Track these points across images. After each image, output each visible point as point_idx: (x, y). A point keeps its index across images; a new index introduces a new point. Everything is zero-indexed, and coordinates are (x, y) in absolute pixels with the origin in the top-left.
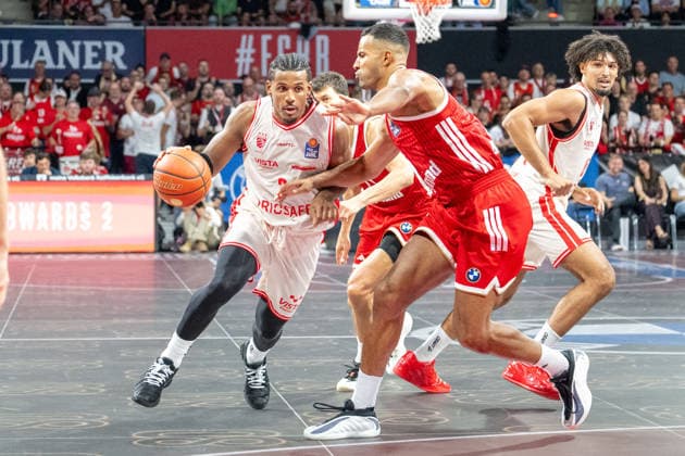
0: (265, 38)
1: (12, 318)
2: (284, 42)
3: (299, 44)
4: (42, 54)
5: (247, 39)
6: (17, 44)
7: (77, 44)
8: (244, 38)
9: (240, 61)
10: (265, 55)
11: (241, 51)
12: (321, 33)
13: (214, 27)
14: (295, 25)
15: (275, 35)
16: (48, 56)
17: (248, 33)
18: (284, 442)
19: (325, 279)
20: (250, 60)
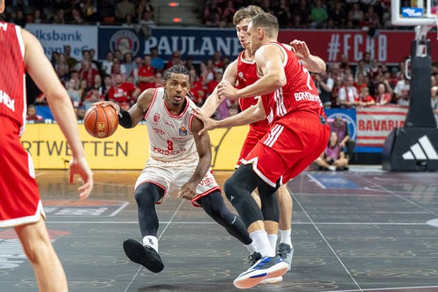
0: (347, 37)
1: (180, 210)
2: (358, 39)
3: (368, 41)
4: (207, 45)
5: (335, 37)
6: (192, 40)
7: (229, 40)
8: (333, 36)
9: (330, 51)
10: (347, 48)
11: (331, 45)
12: (382, 33)
13: (314, 30)
14: (365, 29)
15: (353, 34)
16: (210, 48)
17: (335, 33)
18: (337, 287)
19: (378, 188)
20: (336, 50)
